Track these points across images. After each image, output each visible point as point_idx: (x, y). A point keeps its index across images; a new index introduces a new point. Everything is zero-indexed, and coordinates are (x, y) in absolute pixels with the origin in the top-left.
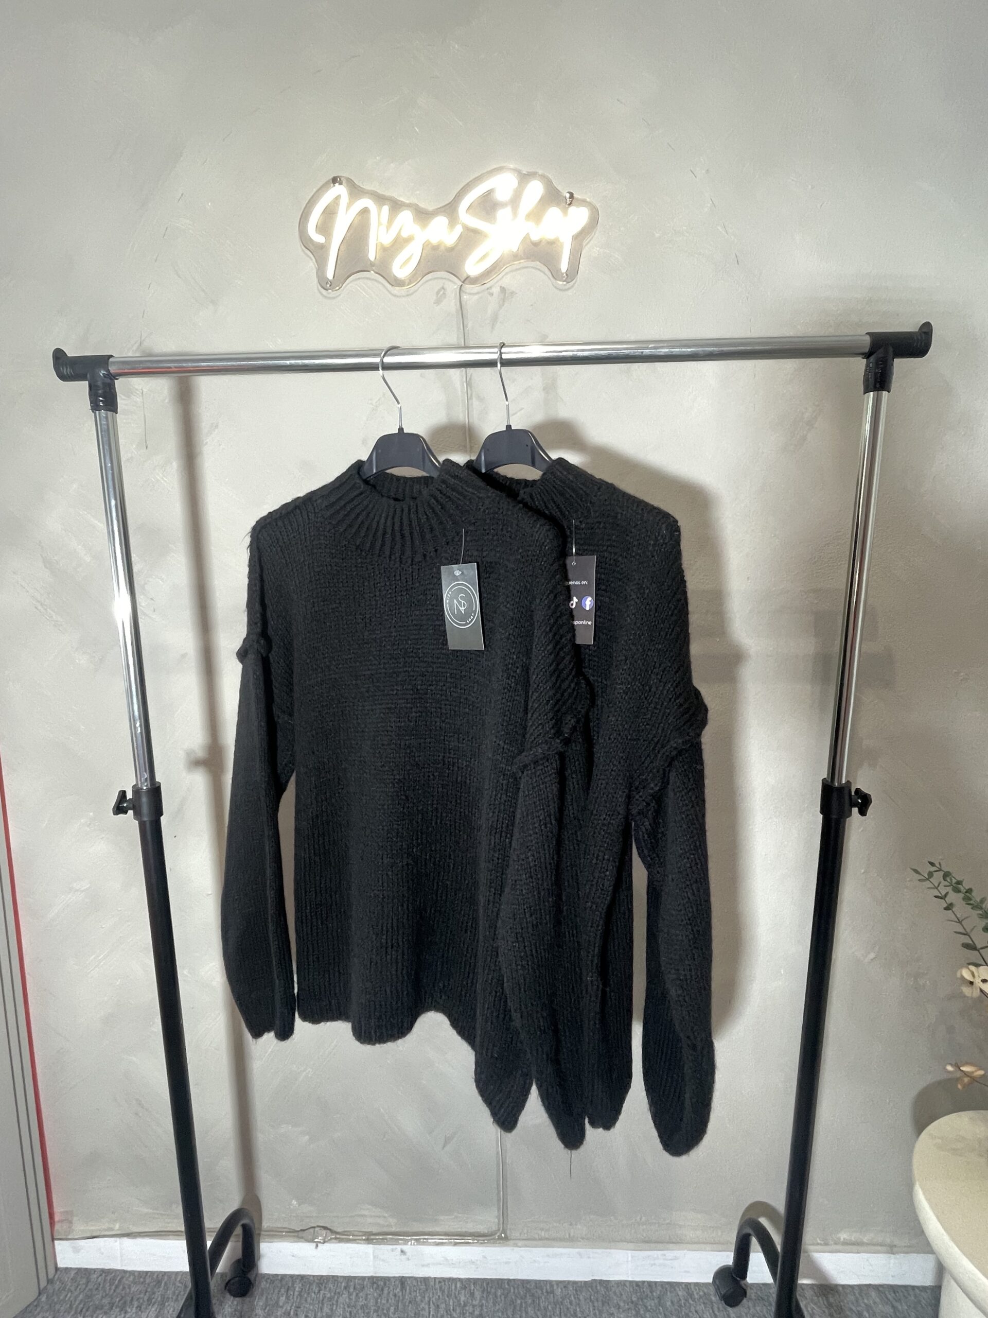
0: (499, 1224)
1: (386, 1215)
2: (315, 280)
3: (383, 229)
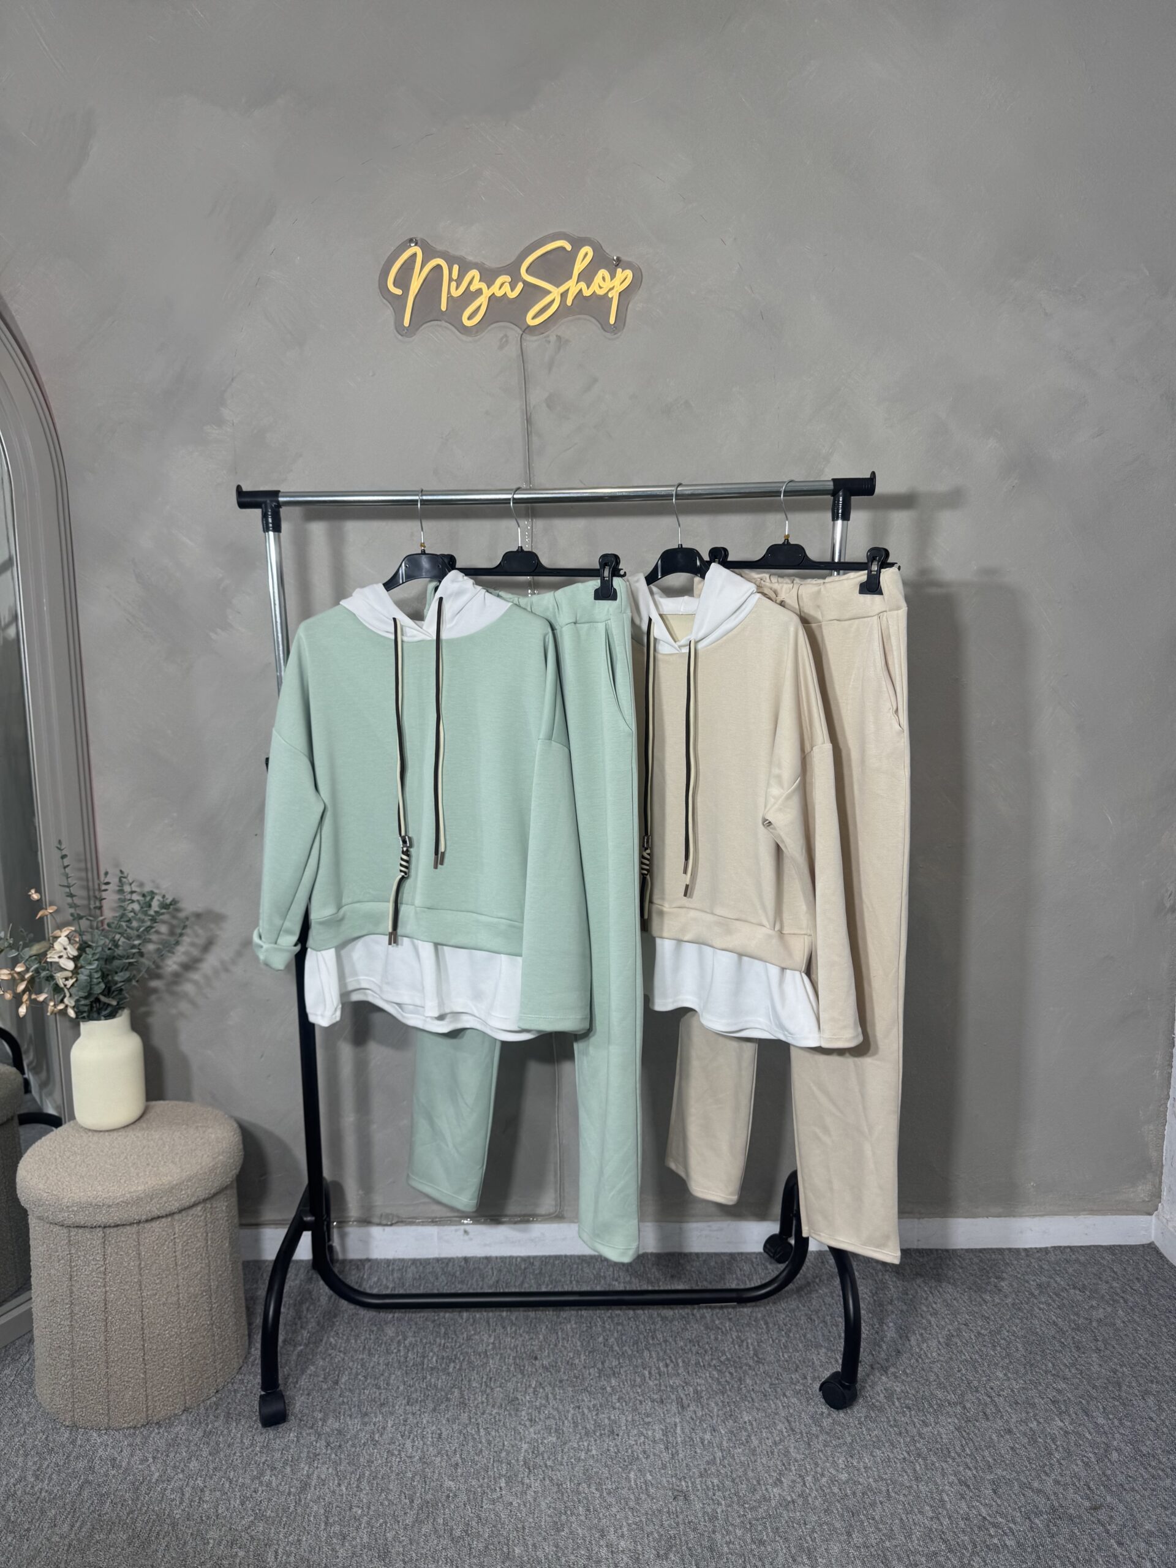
0: (556, 1206)
2: (392, 327)
3: (454, 284)
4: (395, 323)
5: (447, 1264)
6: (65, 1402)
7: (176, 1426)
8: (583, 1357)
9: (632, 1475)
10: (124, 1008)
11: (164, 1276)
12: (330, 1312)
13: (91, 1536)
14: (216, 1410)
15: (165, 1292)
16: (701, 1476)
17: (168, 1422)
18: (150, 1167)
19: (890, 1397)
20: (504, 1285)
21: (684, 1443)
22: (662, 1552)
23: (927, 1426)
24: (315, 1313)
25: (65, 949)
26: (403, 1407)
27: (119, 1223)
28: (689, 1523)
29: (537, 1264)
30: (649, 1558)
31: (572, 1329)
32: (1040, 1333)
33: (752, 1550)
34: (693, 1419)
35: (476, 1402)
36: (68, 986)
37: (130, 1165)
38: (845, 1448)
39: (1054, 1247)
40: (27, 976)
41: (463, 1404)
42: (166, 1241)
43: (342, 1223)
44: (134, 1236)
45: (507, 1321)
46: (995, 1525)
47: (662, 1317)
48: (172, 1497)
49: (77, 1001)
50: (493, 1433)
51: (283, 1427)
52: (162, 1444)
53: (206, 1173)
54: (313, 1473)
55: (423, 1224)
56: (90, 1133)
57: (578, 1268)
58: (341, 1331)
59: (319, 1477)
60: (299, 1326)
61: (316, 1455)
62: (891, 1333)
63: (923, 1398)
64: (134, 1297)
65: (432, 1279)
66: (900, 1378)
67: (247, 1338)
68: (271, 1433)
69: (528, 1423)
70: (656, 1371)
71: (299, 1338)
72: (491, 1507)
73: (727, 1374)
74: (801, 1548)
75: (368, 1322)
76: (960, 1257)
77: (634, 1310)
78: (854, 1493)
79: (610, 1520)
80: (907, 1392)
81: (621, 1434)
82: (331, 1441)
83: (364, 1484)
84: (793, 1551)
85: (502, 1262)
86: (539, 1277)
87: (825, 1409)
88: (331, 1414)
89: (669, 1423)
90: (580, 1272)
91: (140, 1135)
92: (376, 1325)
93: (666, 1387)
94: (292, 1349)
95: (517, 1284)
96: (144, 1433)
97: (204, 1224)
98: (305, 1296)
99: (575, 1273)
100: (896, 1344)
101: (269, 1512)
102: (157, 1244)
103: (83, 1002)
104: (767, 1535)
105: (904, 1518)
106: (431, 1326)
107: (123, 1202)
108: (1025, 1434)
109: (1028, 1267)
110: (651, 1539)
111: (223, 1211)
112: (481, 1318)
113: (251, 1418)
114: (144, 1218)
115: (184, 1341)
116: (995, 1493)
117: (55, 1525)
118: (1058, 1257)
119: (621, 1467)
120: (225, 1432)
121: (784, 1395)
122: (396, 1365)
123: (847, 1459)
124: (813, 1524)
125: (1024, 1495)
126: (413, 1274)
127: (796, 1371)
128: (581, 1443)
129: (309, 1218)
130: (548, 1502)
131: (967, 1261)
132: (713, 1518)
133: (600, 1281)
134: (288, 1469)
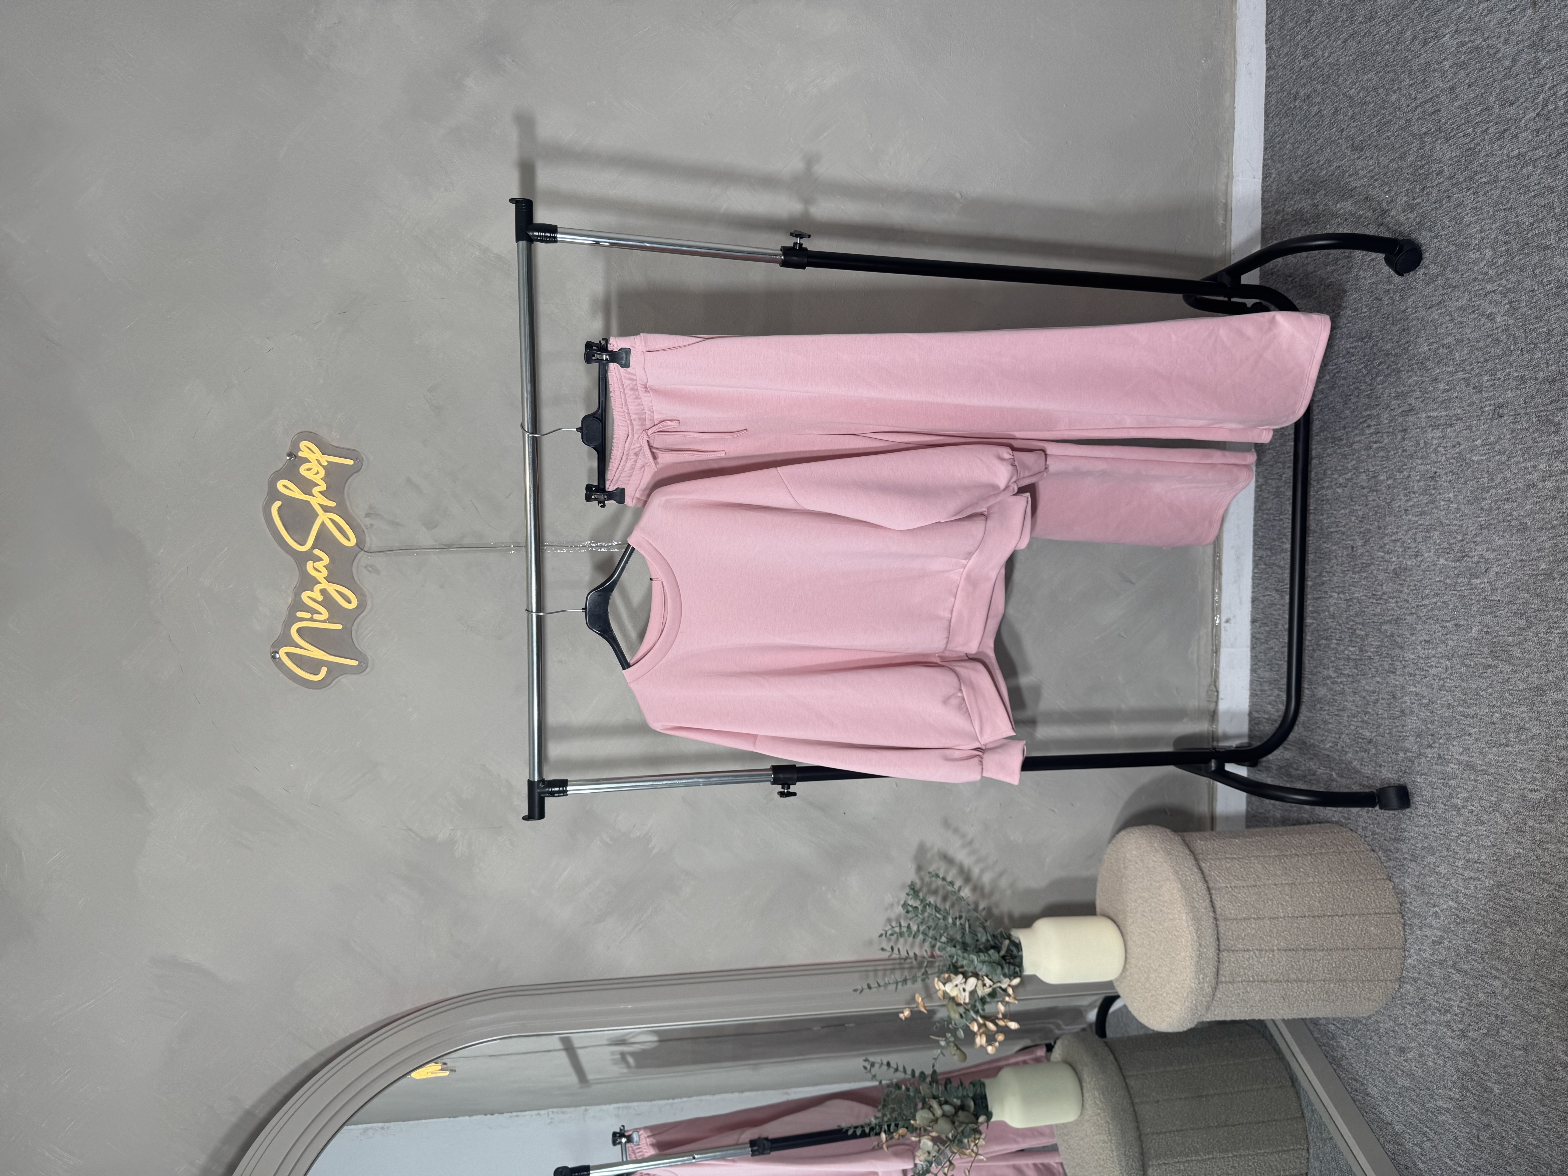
1: (1197, 637)
2: (358, 676)
3: (316, 617)
4: (355, 674)
5: (1257, 639)
6: (1378, 988)
7: (1404, 887)
8: (1357, 507)
9: (1476, 458)
10: (1010, 935)
11: (1265, 897)
12: (1300, 749)
13: (1507, 960)
14: (1391, 851)
15: (1280, 896)
16: (1480, 392)
17: (1400, 894)
18: (1164, 909)
19: (1412, 208)
20: (1280, 584)
21: (1446, 409)
22: (1553, 429)
23: (1442, 171)
24: (1301, 762)
25: (956, 986)
26: (1397, 677)
27: (1216, 937)
28: (1526, 403)
29: (1261, 553)
30: (1558, 441)
31: (1328, 518)
32: (1354, 56)
33: (1556, 342)
34: (1424, 400)
35: (1396, 608)
36: (991, 983)
37: (1161, 927)
38: (1460, 252)
39: (1267, 41)
40: (981, 1021)
41: (1397, 621)
42: (1233, 895)
43: (1214, 737)
44: (1228, 923)
45: (1317, 581)
46: (1545, 105)
47: (1320, 432)
48: (1473, 888)
49: (1005, 975)
50: (1427, 591)
51: (1409, 787)
52: (1421, 900)
53: (1170, 858)
54: (1457, 759)
55: (1218, 663)
56: (1128, 966)
57: (1267, 514)
58: (1319, 737)
59: (1461, 754)
60: (1312, 777)
61: (1440, 757)
62: (1347, 206)
63: (1413, 174)
64: (1284, 924)
65: (1272, 653)
66: (1393, 197)
67: (1322, 825)
68: (1416, 799)
69: (1419, 559)
70: (1374, 436)
71: (1325, 776)
72: (1499, 592)
73: (1380, 368)
74: (1556, 295)
75: (1311, 712)
76: (1272, 136)
77: (1312, 459)
78: (1506, 243)
79: (1519, 478)
80: (1407, 190)
81: (1435, 470)
82: (1426, 743)
83: (1471, 712)
84: (1559, 302)
85: (1257, 586)
86: (1273, 551)
87: (1420, 272)
88: (1401, 744)
89: (1427, 423)
90: (1271, 511)
91: (1130, 921)
92: (1315, 705)
93: (1390, 426)
94: (1335, 783)
95: (1280, 571)
96: (1409, 916)
97: (1218, 861)
98: (1284, 769)
99: (1272, 516)
100: (1359, 201)
101: (1492, 798)
102: (1236, 903)
103: (1006, 971)
104: (1541, 327)
105: (1533, 194)
106: (1318, 653)
107: (1196, 934)
108: (1456, 73)
109: (1286, 68)
110: (1539, 440)
111: (1205, 845)
112: (1313, 606)
113: (1401, 818)
114: (1211, 914)
115: (1326, 879)
116: (1514, 103)
117: (1493, 993)
118: (1277, 36)
119: (1467, 469)
120: (1413, 842)
121: (1404, 311)
122: (1355, 685)
123: (1471, 250)
124: (1534, 283)
125: (1517, 75)
126: (1266, 671)
127: (1380, 300)
128: (1442, 509)
129: (1213, 764)
130: (1497, 538)
131: (1277, 129)
132: (1522, 379)
133: (1281, 492)
134: (1452, 782)
